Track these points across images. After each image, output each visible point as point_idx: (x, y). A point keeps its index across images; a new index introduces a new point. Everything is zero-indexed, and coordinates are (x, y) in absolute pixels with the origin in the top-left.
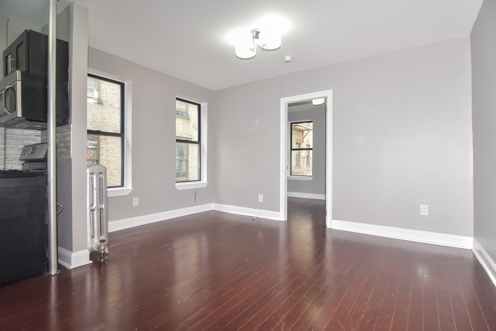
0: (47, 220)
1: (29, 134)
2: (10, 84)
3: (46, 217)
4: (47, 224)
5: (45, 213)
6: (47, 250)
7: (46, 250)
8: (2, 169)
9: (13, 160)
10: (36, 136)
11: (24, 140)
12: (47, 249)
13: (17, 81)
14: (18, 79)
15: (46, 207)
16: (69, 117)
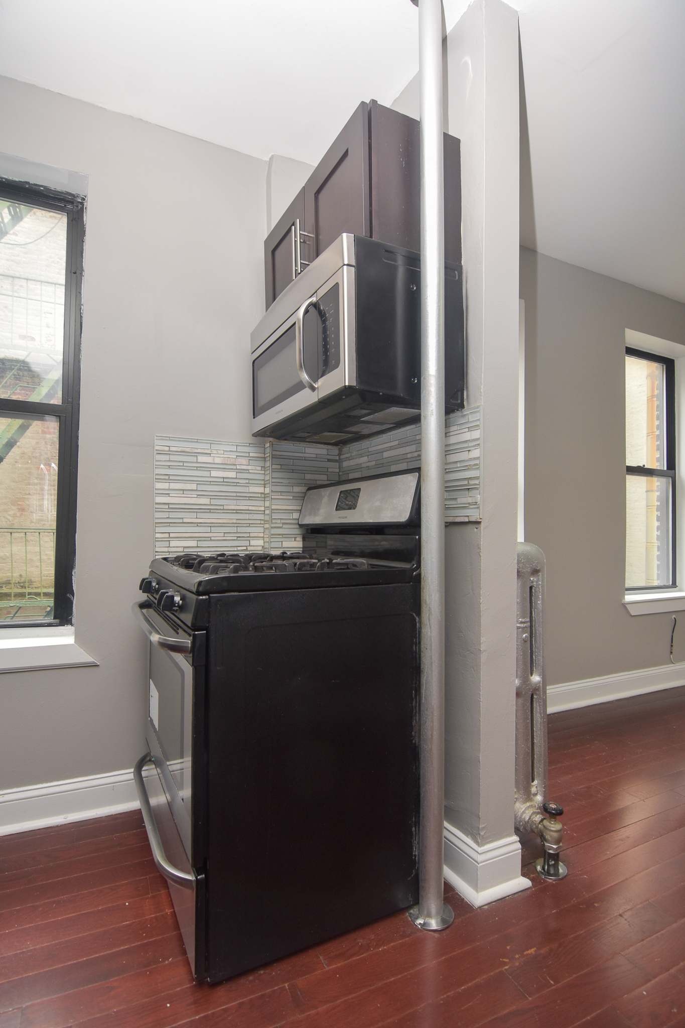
0: (415, 732)
1: (314, 456)
2: (314, 291)
3: (414, 723)
4: (415, 744)
5: (412, 706)
6: (414, 833)
7: (412, 833)
8: (260, 548)
9: (284, 526)
10: (329, 460)
11: (304, 473)
12: (416, 831)
13: (345, 267)
14: (349, 260)
15: (414, 685)
16: (465, 386)
